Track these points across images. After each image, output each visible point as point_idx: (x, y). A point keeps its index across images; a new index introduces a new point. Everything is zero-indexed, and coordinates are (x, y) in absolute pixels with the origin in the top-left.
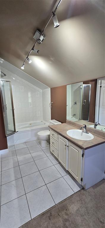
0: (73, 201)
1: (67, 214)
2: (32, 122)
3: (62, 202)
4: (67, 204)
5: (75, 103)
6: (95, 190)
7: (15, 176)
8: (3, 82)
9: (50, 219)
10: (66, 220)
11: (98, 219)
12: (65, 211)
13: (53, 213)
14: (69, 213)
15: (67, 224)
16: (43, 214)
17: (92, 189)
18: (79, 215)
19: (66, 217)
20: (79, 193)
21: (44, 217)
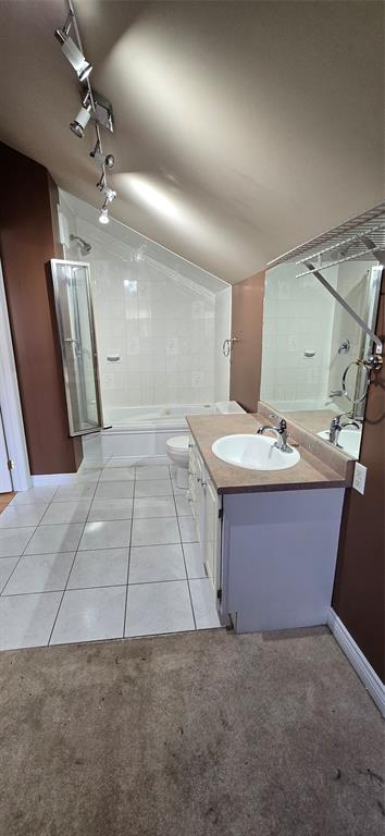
0: (177, 647)
1: (138, 668)
2: (174, 406)
3: (144, 638)
4: (155, 649)
5: (346, 347)
6: (270, 643)
7: (63, 545)
8: (75, 269)
9: (89, 662)
10: (128, 680)
11: (219, 713)
12: (138, 660)
13: (105, 652)
14: (145, 669)
15: (126, 688)
16: (79, 645)
17: (259, 639)
18: (171, 683)
19: (132, 673)
20: (210, 635)
21: (79, 652)
